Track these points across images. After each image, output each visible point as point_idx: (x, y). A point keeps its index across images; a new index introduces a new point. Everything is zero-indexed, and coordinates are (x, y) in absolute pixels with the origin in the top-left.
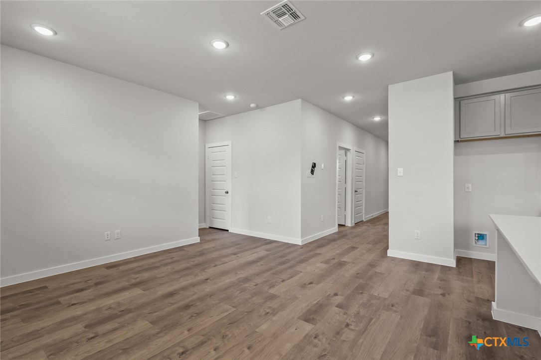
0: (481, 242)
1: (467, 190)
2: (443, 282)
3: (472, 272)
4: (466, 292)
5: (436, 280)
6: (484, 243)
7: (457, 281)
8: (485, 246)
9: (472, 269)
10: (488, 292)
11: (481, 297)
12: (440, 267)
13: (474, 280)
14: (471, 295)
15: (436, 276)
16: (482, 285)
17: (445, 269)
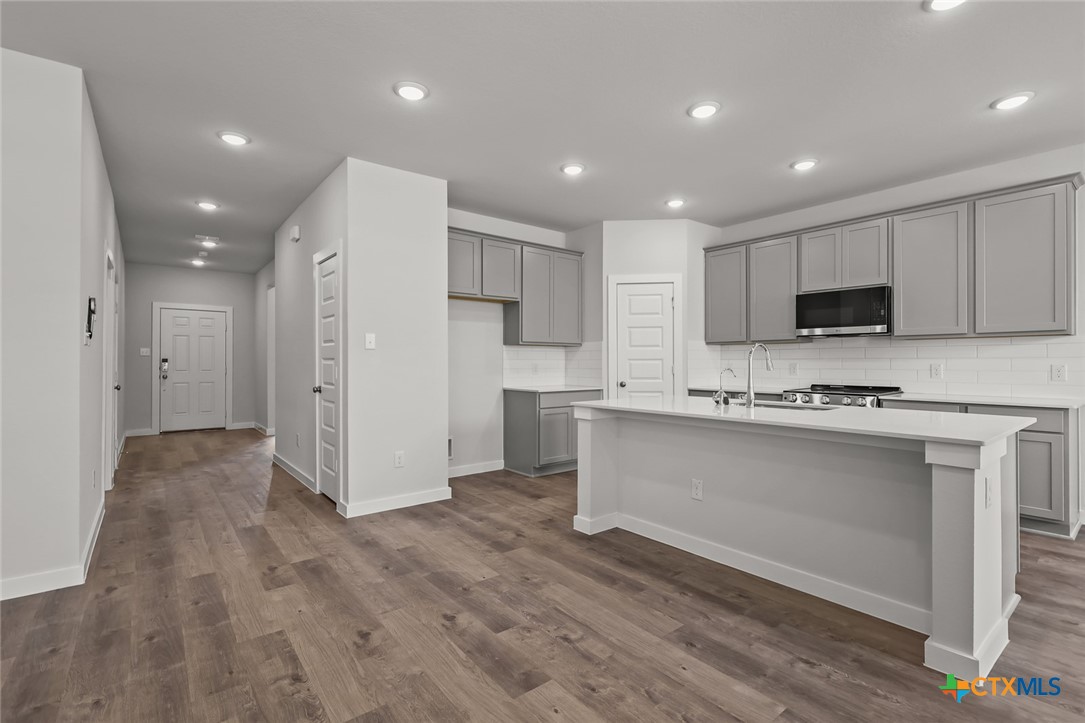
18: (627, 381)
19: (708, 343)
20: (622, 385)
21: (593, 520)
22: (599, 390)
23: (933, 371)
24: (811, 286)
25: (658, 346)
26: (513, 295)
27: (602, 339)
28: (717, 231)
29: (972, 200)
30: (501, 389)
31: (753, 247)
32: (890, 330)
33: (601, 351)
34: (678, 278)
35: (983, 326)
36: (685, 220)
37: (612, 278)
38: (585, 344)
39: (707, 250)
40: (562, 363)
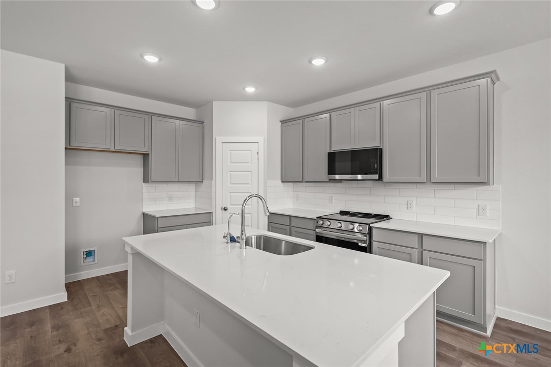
0: (90, 259)
1: (75, 205)
2: (61, 331)
3: (88, 298)
4: (92, 330)
5: (50, 333)
6: (92, 260)
7: (77, 320)
8: (94, 263)
9: (86, 295)
10: (112, 316)
11: (109, 327)
12: (48, 310)
13: (93, 307)
14: (99, 329)
15: (48, 326)
16: (103, 311)
17: (55, 309)
18: (229, 207)
19: (282, 182)
20: (225, 209)
21: (133, 334)
22: (211, 213)
23: (409, 206)
24: (337, 147)
25: (248, 184)
26: (145, 150)
27: (212, 179)
28: (292, 110)
29: (428, 89)
30: (141, 212)
31: (306, 120)
32: (381, 178)
33: (211, 186)
34: (261, 139)
35: (435, 177)
36: (266, 102)
37: (218, 139)
38: (204, 182)
39: (283, 122)
40: (193, 193)
